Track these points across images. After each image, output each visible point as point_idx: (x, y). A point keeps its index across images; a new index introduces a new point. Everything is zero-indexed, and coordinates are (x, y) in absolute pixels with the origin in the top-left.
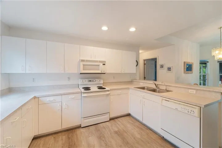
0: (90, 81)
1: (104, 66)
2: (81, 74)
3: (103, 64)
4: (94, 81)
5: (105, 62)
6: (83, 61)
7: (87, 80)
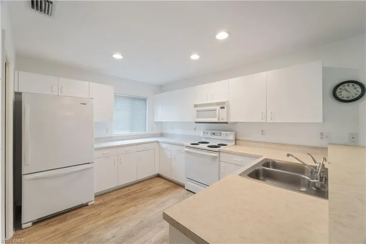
0: (214, 134)
1: (223, 110)
2: (196, 122)
3: (222, 108)
4: (219, 134)
5: (224, 103)
6: (196, 106)
7: (210, 132)
